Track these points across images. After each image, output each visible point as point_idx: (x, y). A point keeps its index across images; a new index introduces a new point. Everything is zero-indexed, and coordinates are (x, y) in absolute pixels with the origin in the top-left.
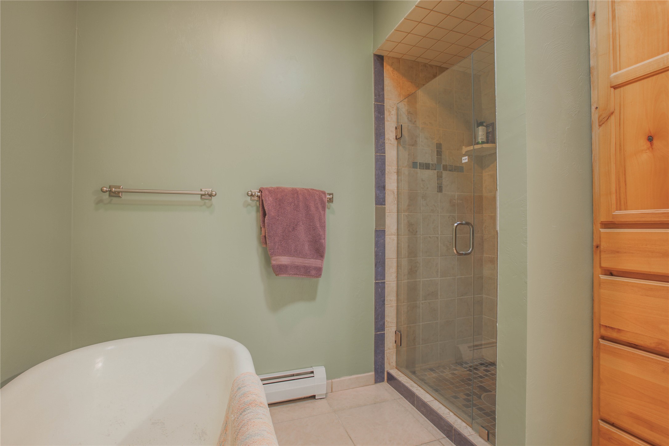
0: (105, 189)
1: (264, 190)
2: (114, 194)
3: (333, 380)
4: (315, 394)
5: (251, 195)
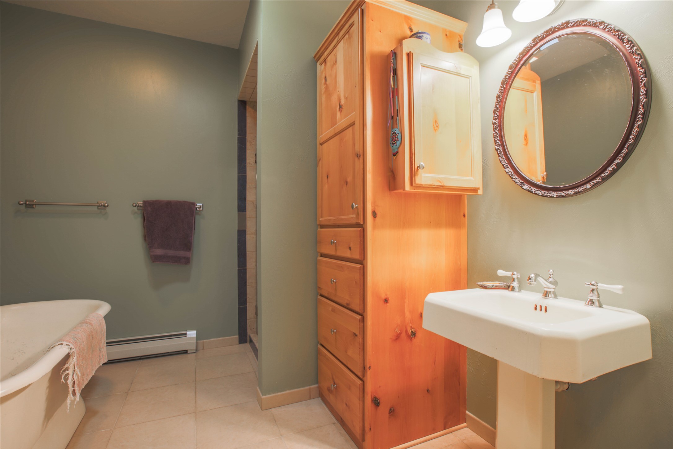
0: (21, 202)
1: (145, 202)
2: (29, 205)
3: (204, 341)
4: (187, 349)
5: (136, 206)
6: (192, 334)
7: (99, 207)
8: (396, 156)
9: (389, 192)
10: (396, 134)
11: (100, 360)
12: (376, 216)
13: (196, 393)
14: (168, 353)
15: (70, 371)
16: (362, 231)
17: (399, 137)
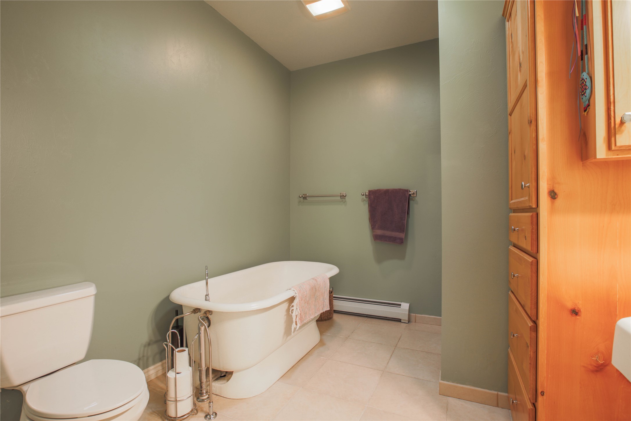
0: (300, 196)
1: (370, 191)
2: (305, 198)
3: (416, 315)
4: (401, 319)
5: (364, 195)
6: (405, 306)
7: (341, 197)
8: (587, 111)
9: (581, 163)
10: (584, 80)
11: (323, 307)
12: (556, 196)
13: (391, 356)
14: (387, 317)
15: (294, 308)
16: (535, 216)
17: (588, 84)
